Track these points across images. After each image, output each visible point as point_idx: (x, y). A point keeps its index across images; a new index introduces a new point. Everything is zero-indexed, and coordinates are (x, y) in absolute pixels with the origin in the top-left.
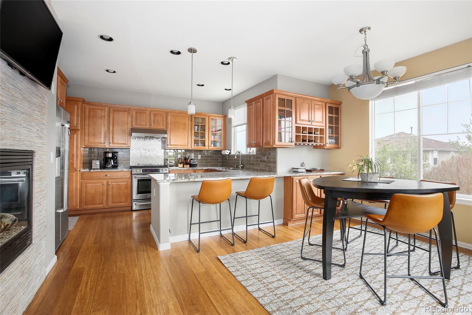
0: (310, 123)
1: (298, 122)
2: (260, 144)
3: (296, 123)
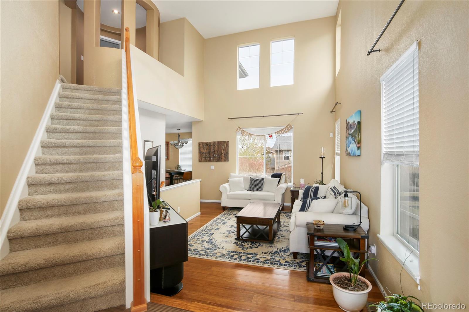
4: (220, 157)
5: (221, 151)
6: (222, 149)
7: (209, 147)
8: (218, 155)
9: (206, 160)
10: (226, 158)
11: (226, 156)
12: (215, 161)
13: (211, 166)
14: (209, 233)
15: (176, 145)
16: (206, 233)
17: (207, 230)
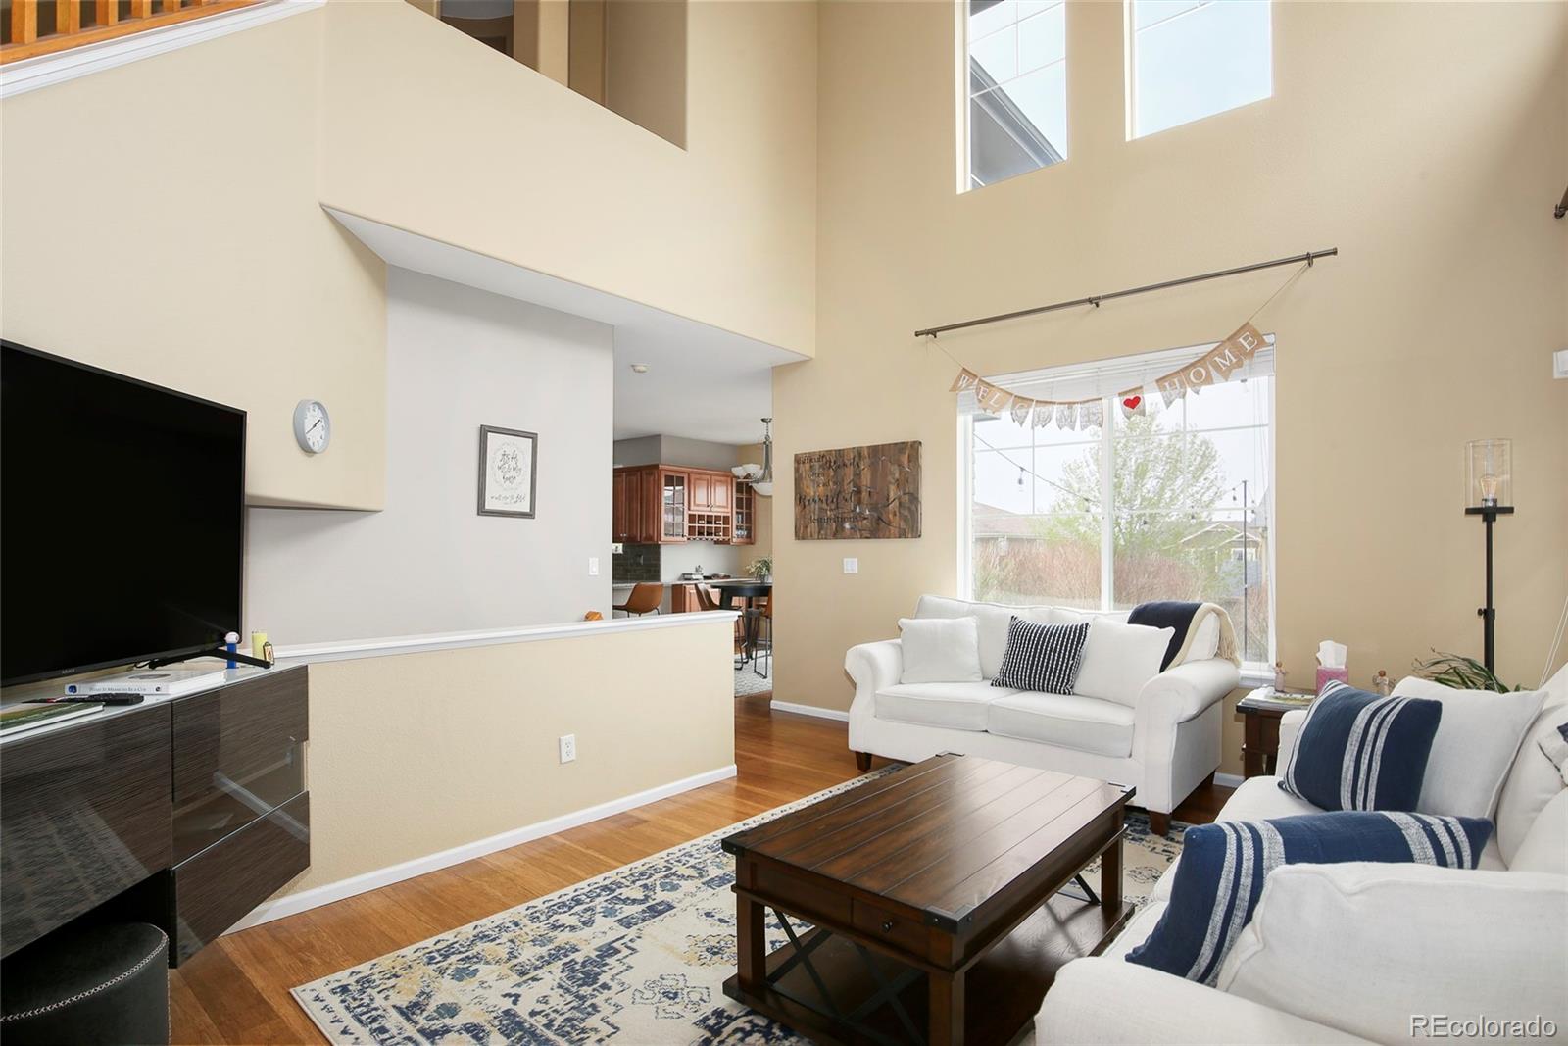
0: (709, 508)
1: (692, 508)
2: (636, 537)
3: (689, 509)
4: (879, 518)
5: (888, 491)
6: (890, 478)
7: (835, 471)
8: (874, 508)
9: (821, 535)
10: (905, 518)
11: (906, 513)
12: (861, 538)
13: (845, 560)
14: (651, 903)
15: (757, 482)
16: (634, 901)
17: (666, 877)
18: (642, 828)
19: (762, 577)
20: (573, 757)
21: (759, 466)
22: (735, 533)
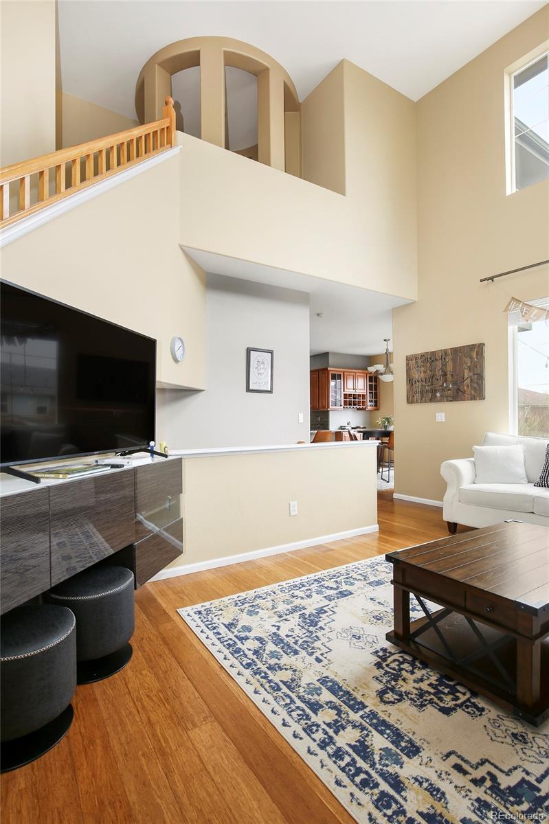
0: (354, 390)
1: (346, 390)
3: (344, 392)
4: (458, 389)
5: (464, 373)
6: (465, 366)
7: (431, 364)
8: (455, 383)
9: (423, 400)
10: (475, 389)
11: (475, 385)
12: (447, 401)
13: (437, 414)
14: (340, 590)
15: (382, 374)
16: (331, 588)
17: (347, 578)
18: (331, 553)
19: (385, 427)
20: (296, 513)
21: (383, 366)
22: (369, 404)
